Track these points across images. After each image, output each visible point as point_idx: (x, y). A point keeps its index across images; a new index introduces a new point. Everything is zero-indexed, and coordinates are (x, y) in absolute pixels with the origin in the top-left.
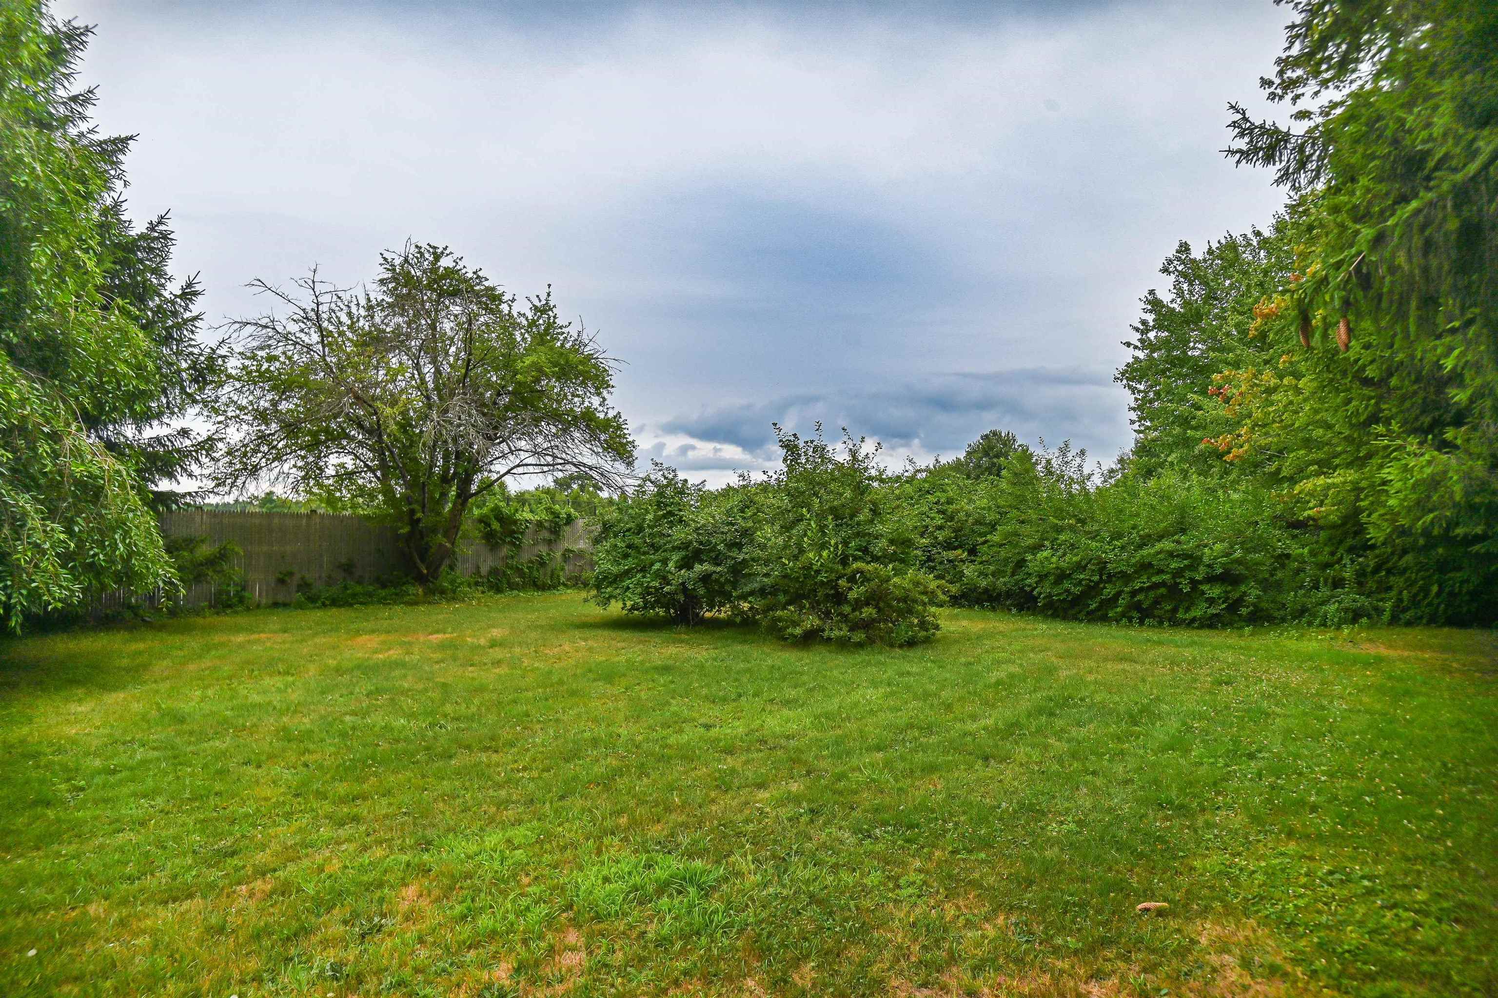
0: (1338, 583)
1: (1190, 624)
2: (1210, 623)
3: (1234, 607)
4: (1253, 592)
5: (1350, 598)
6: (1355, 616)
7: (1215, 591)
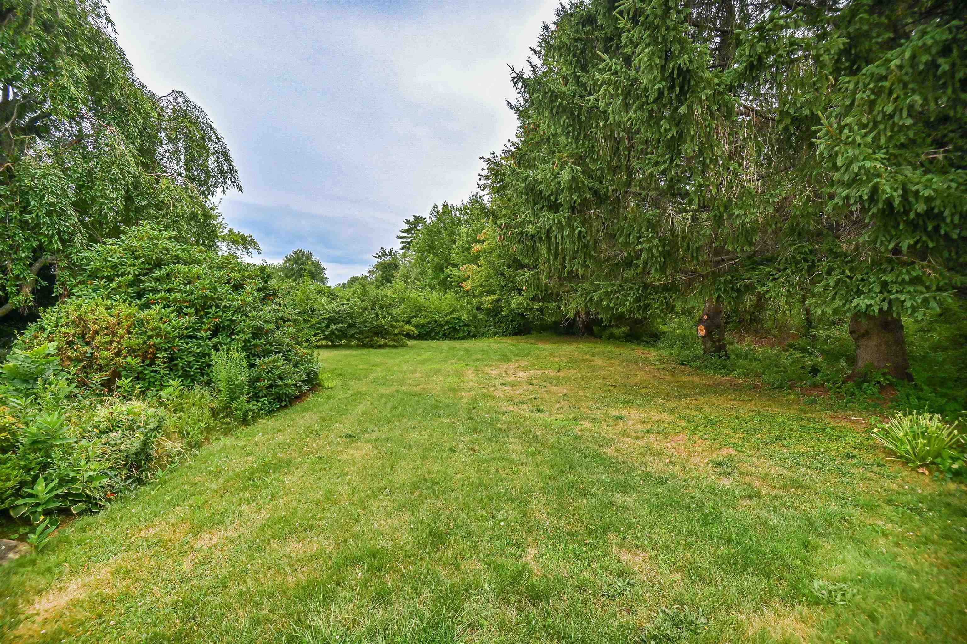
0: (490, 326)
1: (458, 339)
2: (463, 338)
3: (469, 333)
4: (473, 329)
5: (493, 330)
6: (495, 334)
7: (464, 329)
